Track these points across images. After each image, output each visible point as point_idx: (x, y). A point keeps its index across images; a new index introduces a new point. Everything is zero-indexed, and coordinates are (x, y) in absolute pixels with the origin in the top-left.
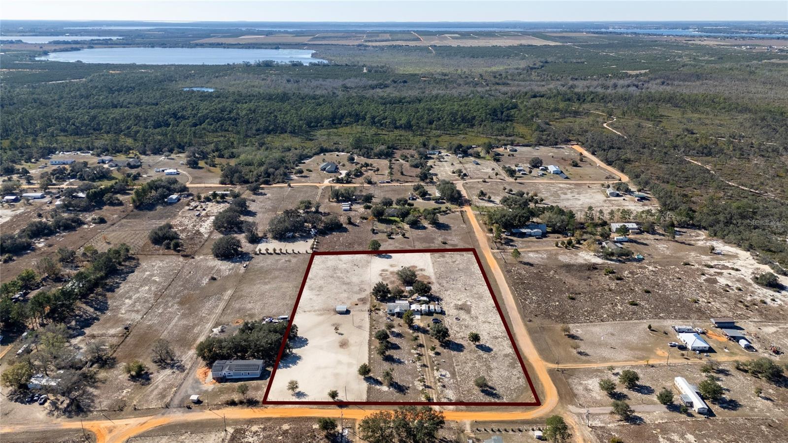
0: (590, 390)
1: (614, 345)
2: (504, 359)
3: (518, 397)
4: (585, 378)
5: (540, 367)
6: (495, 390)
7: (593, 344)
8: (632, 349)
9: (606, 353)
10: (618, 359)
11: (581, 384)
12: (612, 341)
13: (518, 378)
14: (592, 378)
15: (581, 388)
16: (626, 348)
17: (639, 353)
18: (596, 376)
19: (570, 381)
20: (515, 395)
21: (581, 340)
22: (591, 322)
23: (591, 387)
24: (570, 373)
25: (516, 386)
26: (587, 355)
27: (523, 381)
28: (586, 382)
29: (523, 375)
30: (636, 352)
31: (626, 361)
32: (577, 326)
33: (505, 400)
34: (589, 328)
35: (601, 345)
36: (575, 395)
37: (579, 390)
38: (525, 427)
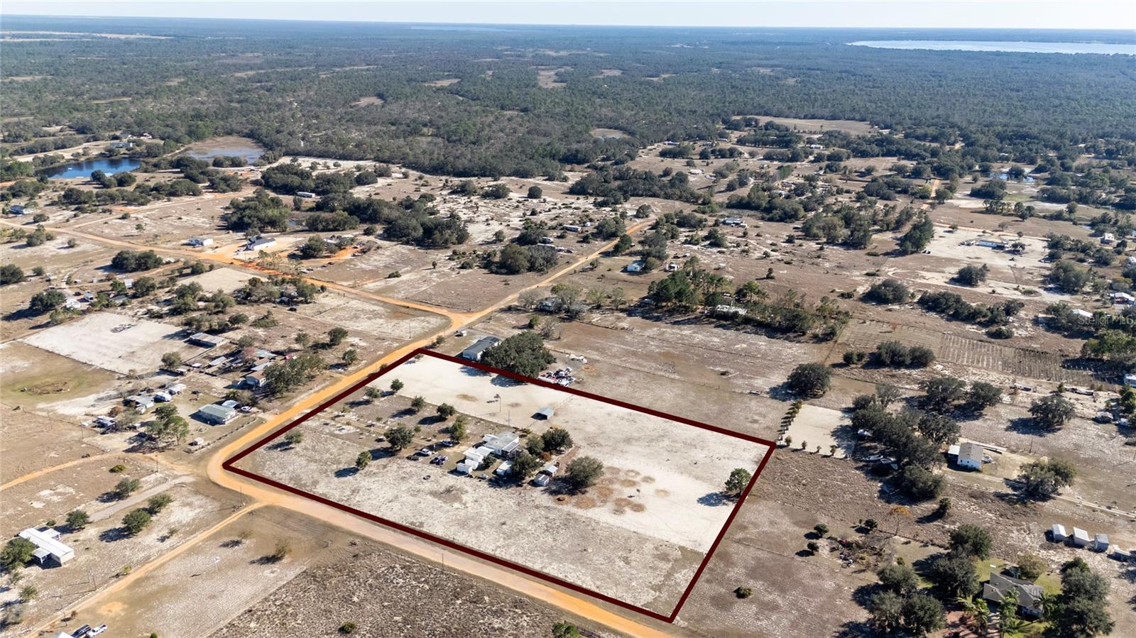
0: (185, 506)
1: (199, 581)
2: (313, 478)
3: (254, 460)
4: (201, 516)
5: (264, 496)
6: (281, 451)
7: (232, 565)
8: (165, 590)
9: (200, 563)
10: (174, 561)
11: (201, 507)
12: (207, 586)
13: (274, 474)
14: (193, 520)
15: (197, 503)
16: (175, 587)
17: (150, 588)
18: (188, 524)
19: (217, 504)
20: (258, 459)
21: (253, 562)
22: (266, 599)
23: (187, 509)
24: (224, 512)
25: (267, 467)
26: (226, 545)
27: (267, 474)
28: (196, 511)
29: (274, 479)
30: (155, 588)
31: (163, 565)
32: (281, 579)
33: (261, 450)
34: (260, 586)
35: (219, 570)
36: (197, 493)
37: (197, 500)
38: (218, 443)
